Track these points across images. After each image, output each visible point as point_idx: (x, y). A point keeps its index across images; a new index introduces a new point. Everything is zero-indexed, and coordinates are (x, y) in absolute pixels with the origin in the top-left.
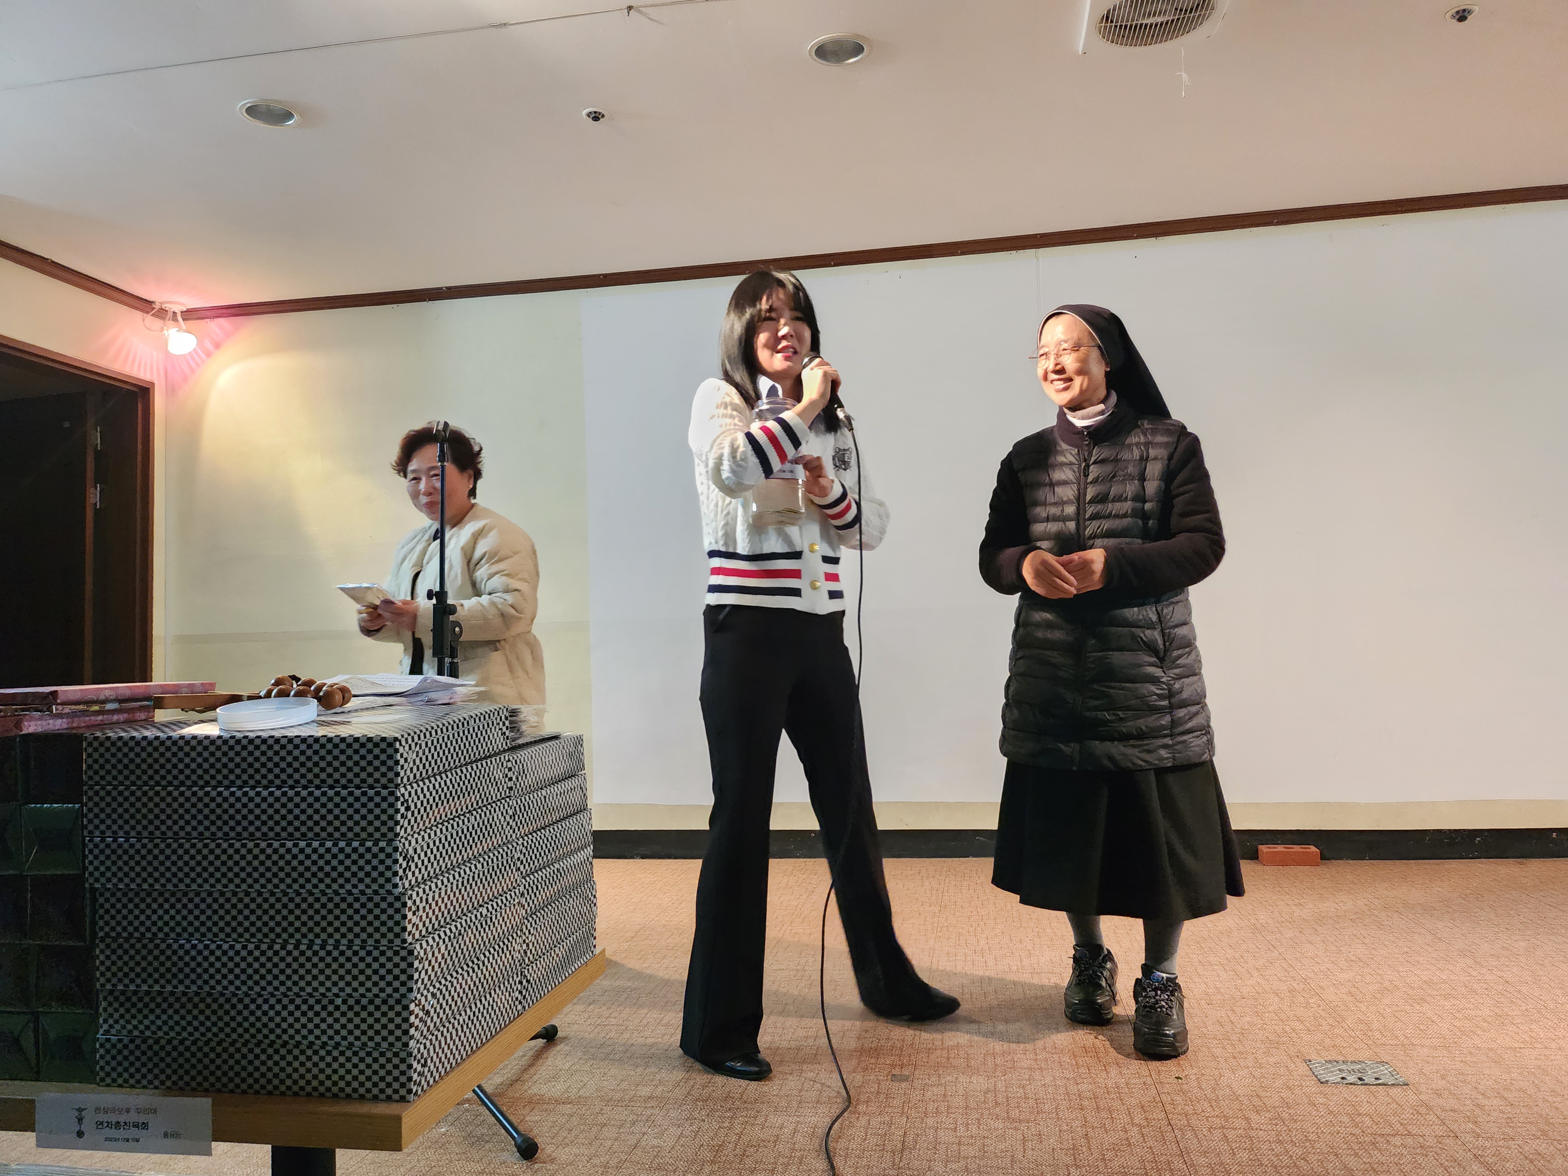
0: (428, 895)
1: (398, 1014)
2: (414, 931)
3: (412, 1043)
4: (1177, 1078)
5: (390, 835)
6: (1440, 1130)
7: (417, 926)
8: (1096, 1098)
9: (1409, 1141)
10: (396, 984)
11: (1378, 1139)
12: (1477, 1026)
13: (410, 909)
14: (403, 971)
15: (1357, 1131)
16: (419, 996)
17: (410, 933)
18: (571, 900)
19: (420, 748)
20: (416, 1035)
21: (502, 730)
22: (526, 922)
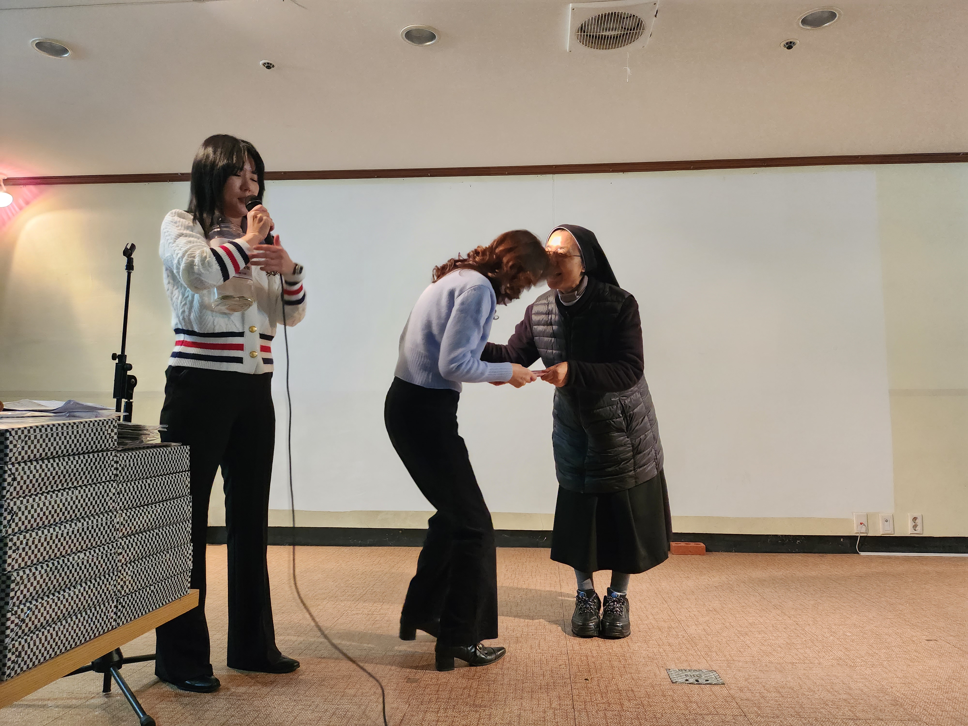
0: (28, 540)
2: (13, 563)
3: (7, 640)
4: (586, 679)
6: (736, 712)
7: (17, 560)
9: (716, 718)
11: (698, 717)
12: (774, 650)
13: (10, 548)
14: (3, 590)
15: (687, 712)
16: (15, 608)
17: (9, 565)
18: (168, 555)
19: (29, 438)
20: (11, 634)
21: (110, 434)
22: (124, 567)
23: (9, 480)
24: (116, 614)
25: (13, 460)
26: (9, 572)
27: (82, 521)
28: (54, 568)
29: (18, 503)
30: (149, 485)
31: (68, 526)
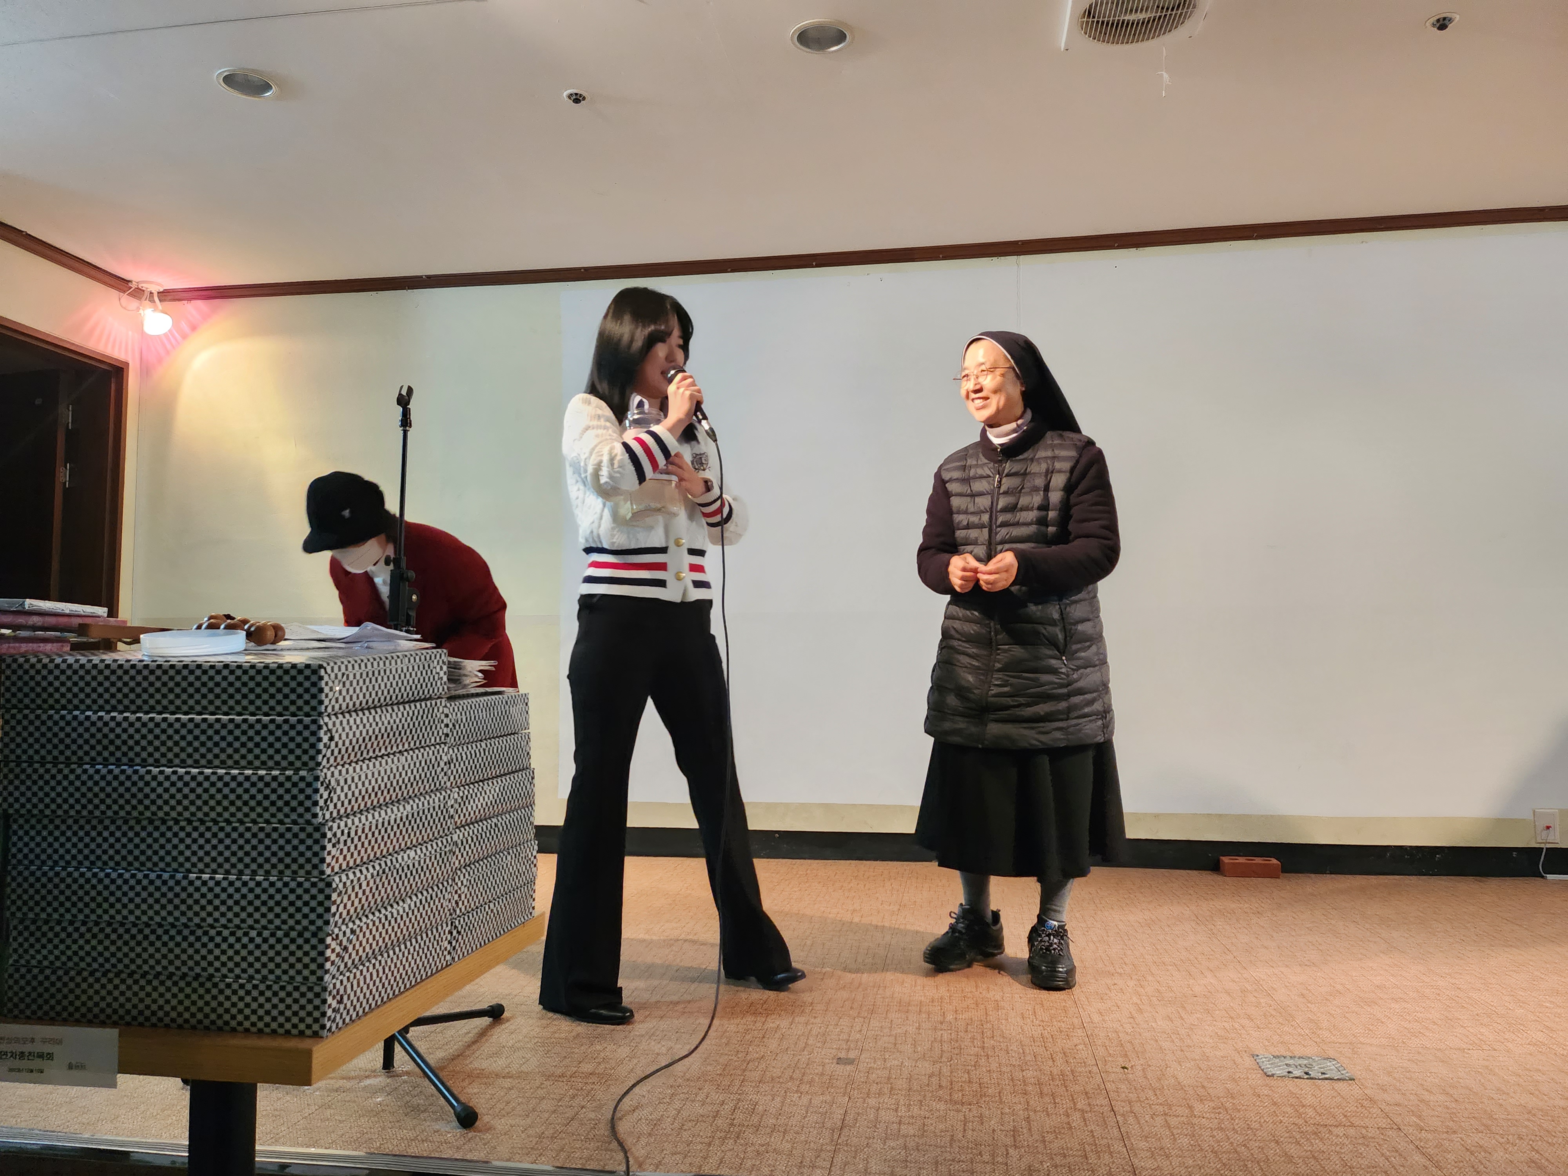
0: (350, 829)
1: (314, 947)
2: (333, 863)
3: (327, 977)
4: (1123, 1068)
5: (312, 764)
6: (1383, 1122)
7: (337, 858)
8: (1040, 1084)
9: (1352, 1131)
10: (313, 916)
11: (1321, 1129)
12: (1427, 1028)
13: (330, 840)
14: (321, 904)
15: (1301, 1121)
16: (336, 931)
17: (329, 865)
18: (509, 858)
19: (348, 679)
20: (331, 969)
21: (438, 673)
22: (459, 872)
23: (325, 739)
24: (450, 943)
25: (329, 709)
26: (329, 876)
27: (411, 802)
28: (381, 872)
29: (336, 773)
30: (484, 750)
31: (395, 809)
